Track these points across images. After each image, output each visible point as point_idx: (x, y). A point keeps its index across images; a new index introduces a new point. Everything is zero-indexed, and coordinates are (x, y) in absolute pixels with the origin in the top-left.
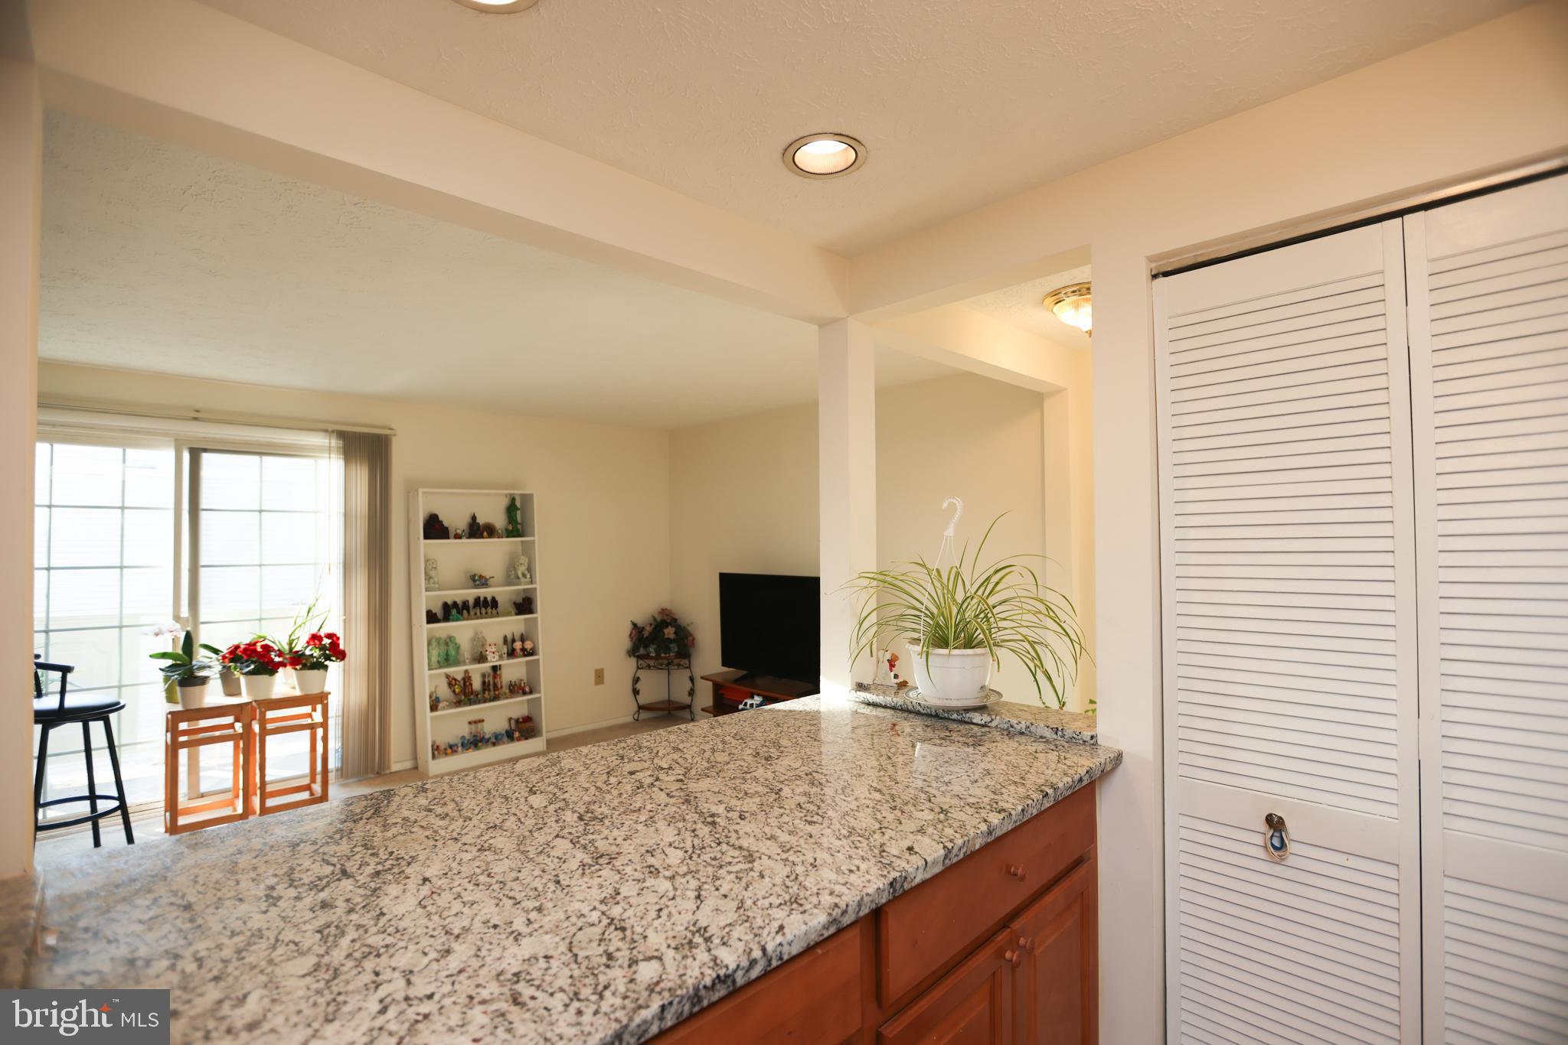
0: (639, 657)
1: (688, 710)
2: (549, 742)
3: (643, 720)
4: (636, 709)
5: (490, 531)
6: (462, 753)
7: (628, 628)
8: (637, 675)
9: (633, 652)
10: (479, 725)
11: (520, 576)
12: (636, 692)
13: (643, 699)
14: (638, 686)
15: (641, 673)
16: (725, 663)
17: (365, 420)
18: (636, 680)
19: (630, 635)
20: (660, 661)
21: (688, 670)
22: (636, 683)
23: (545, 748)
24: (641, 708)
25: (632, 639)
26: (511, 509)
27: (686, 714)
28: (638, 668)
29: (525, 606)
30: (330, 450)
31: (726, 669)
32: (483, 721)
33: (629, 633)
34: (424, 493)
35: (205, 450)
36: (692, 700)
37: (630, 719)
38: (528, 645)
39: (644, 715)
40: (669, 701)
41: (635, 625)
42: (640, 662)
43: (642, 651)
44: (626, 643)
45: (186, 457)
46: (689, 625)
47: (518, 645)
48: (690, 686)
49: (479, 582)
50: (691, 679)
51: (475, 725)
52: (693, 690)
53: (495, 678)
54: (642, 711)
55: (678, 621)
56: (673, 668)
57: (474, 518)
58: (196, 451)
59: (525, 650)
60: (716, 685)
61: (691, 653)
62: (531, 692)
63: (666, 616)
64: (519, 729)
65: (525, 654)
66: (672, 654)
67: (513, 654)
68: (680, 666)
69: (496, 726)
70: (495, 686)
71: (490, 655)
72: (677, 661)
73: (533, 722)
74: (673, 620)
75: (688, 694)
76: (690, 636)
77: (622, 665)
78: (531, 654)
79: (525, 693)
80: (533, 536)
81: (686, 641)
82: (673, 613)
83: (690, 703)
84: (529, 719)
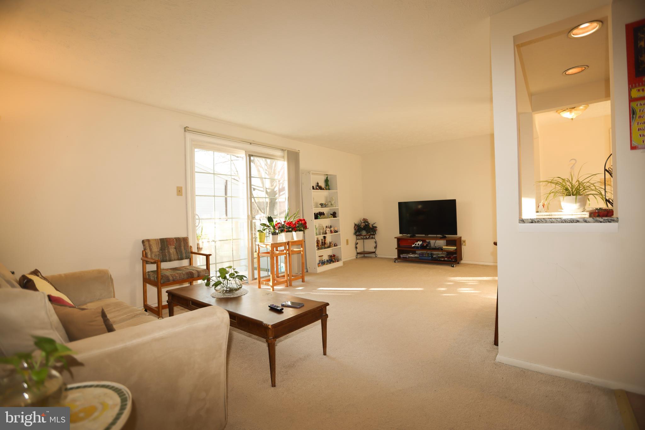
1: (374, 253)
2: (344, 263)
3: (359, 258)
4: (355, 254)
5: (321, 188)
6: (322, 266)
7: (353, 225)
9: (355, 233)
11: (333, 204)
12: (356, 248)
13: (359, 251)
15: (358, 241)
16: (400, 233)
17: (294, 146)
19: (354, 228)
20: (361, 237)
21: (374, 239)
22: (357, 244)
23: (343, 265)
24: (358, 253)
25: (355, 230)
26: (327, 181)
27: (373, 255)
28: (357, 239)
29: (334, 215)
30: (283, 157)
31: (401, 235)
32: (323, 256)
33: (354, 227)
34: (312, 173)
35: (252, 156)
37: (355, 258)
38: (336, 229)
39: (359, 256)
40: (364, 251)
41: (355, 225)
42: (358, 237)
43: (357, 234)
44: (353, 231)
45: (248, 158)
46: (374, 223)
47: (332, 229)
48: (375, 245)
49: (324, 206)
50: (376, 242)
51: (321, 257)
52: (376, 246)
53: (325, 240)
54: (358, 255)
55: (369, 222)
56: (370, 239)
57: (318, 183)
58: (250, 156)
59: (335, 231)
60: (399, 240)
61: (375, 233)
62: (337, 246)
63: (365, 221)
64: (333, 259)
65: (335, 232)
66: (370, 234)
67: (331, 232)
68: (372, 238)
69: (326, 258)
70: (325, 243)
71: (328, 232)
72: (371, 236)
73: (336, 256)
74: (367, 222)
75: (374, 248)
76: (376, 227)
77: (352, 238)
78: (337, 232)
79: (335, 246)
80: (337, 190)
81: (375, 229)
82: (367, 220)
83: (375, 251)
84: (334, 256)
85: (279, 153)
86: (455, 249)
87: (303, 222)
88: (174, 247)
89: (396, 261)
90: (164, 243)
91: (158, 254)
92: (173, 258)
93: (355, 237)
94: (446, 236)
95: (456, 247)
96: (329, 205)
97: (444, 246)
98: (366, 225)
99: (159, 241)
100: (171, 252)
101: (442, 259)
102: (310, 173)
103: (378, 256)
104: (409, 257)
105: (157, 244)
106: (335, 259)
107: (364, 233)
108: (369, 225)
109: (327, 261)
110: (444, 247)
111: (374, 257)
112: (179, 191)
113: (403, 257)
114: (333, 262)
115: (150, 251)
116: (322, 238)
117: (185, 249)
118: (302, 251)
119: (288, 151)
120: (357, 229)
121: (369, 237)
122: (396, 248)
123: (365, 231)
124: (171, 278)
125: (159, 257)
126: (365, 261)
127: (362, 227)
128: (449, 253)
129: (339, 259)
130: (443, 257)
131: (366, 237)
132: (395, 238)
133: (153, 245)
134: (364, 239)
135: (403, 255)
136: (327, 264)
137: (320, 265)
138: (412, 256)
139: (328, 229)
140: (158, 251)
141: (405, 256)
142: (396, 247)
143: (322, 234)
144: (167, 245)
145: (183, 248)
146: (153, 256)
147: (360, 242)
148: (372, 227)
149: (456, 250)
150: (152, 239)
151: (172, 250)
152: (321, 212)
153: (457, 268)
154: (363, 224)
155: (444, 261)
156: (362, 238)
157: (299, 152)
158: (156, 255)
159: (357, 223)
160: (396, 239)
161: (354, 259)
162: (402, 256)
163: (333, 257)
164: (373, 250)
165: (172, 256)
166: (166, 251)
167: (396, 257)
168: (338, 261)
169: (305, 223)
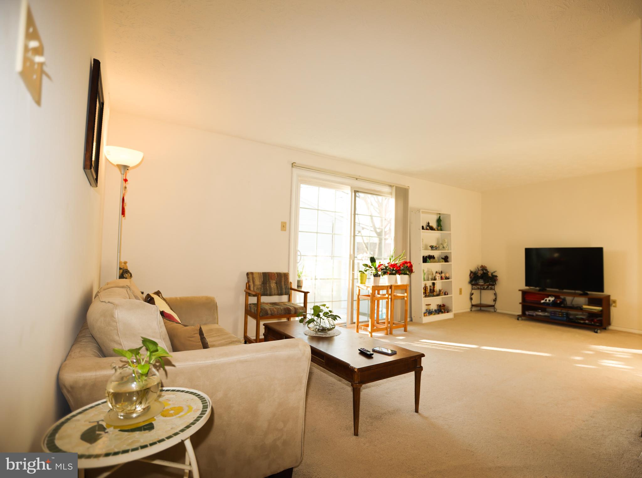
0: (472, 285)
1: (493, 307)
2: (455, 315)
3: (474, 311)
4: (470, 306)
5: (432, 228)
6: (428, 316)
7: (469, 273)
8: (472, 292)
9: (471, 282)
10: (430, 306)
11: (445, 247)
12: (471, 299)
13: (474, 302)
14: (473, 296)
15: (473, 291)
16: (526, 285)
17: (404, 182)
18: (472, 294)
20: (478, 286)
21: (494, 291)
22: (472, 295)
23: (453, 317)
24: (473, 306)
25: (471, 277)
26: (439, 221)
27: (491, 309)
28: (472, 289)
29: (446, 259)
30: (391, 194)
31: (527, 288)
32: (430, 305)
33: (469, 275)
34: (422, 211)
35: (358, 191)
36: (495, 303)
37: (469, 310)
38: (447, 275)
39: (474, 309)
40: (481, 304)
41: (471, 272)
42: (474, 287)
43: (473, 283)
44: (468, 279)
45: (353, 194)
46: (494, 272)
47: (443, 275)
48: (494, 297)
49: (434, 248)
50: (495, 294)
51: (428, 306)
52: (496, 299)
53: (434, 287)
54: (473, 307)
55: (488, 270)
56: (488, 290)
57: (429, 223)
58: (356, 192)
59: (446, 277)
60: (524, 293)
61: (496, 283)
62: (447, 294)
63: (483, 268)
64: (442, 309)
65: (446, 279)
66: (488, 284)
67: (442, 278)
68: (491, 289)
69: (434, 307)
70: (434, 291)
71: (437, 278)
72: (490, 287)
73: (446, 307)
74: (486, 270)
75: (493, 301)
76: (496, 276)
77: (467, 288)
78: (448, 279)
79: (445, 294)
80: (450, 231)
81: (495, 278)
82: (486, 267)
83: (494, 304)
84: (444, 306)
85: (387, 189)
86: (600, 310)
87: (408, 264)
88: (275, 281)
89: (520, 319)
90: (266, 277)
91: (260, 288)
92: (273, 293)
93: (470, 286)
94: (589, 292)
95: (600, 308)
96: (441, 247)
97: (585, 305)
98: (484, 273)
99: (262, 275)
100: (272, 286)
101: (582, 322)
102: (419, 212)
103: (498, 311)
104: (537, 315)
105: (259, 277)
106: (444, 310)
107: (481, 282)
108: (488, 274)
109: (435, 311)
110: (585, 307)
111: (493, 312)
112: (283, 226)
113: (529, 315)
114: (442, 312)
115: (253, 284)
116: (431, 284)
117: (285, 285)
118: (405, 297)
119: (396, 187)
120: (472, 277)
121: (487, 288)
122: (520, 303)
123: (482, 280)
124: (270, 312)
125: (260, 291)
126: (481, 316)
127: (479, 275)
128: (592, 315)
129: (449, 310)
130: (582, 319)
131: (484, 288)
132: (519, 290)
133: (256, 279)
134: (481, 289)
135: (530, 312)
136: (434, 314)
137: (426, 315)
138: (540, 314)
139: (438, 275)
140: (260, 285)
141: (532, 314)
142: (520, 301)
143: (430, 279)
144: (269, 279)
145: (283, 283)
146: (255, 288)
147: (476, 293)
148: (491, 276)
149: (602, 311)
150: (255, 273)
151: (273, 285)
152: (431, 256)
153: (601, 335)
154: (480, 273)
155: (585, 324)
156: (478, 289)
157: (408, 188)
158: (257, 289)
159: (473, 269)
160: (520, 293)
161: (469, 312)
162: (527, 313)
163: (442, 307)
164: (492, 303)
165: (273, 290)
166: (268, 285)
167: (520, 313)
168: (448, 312)
169: (411, 266)
